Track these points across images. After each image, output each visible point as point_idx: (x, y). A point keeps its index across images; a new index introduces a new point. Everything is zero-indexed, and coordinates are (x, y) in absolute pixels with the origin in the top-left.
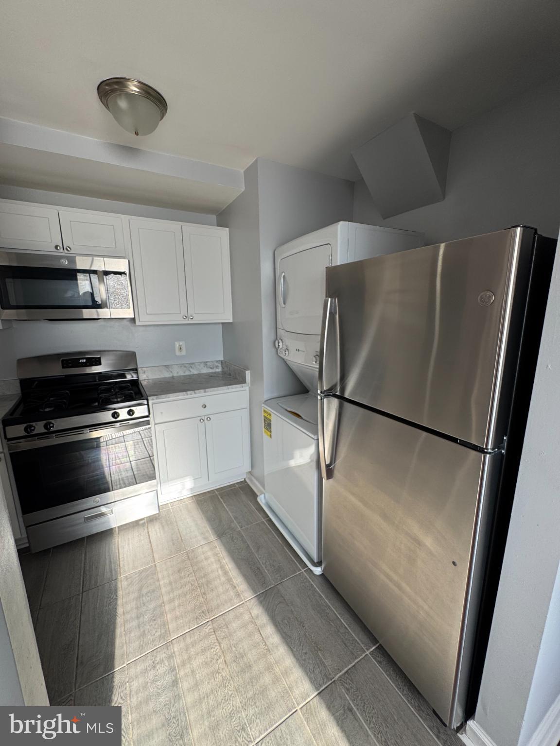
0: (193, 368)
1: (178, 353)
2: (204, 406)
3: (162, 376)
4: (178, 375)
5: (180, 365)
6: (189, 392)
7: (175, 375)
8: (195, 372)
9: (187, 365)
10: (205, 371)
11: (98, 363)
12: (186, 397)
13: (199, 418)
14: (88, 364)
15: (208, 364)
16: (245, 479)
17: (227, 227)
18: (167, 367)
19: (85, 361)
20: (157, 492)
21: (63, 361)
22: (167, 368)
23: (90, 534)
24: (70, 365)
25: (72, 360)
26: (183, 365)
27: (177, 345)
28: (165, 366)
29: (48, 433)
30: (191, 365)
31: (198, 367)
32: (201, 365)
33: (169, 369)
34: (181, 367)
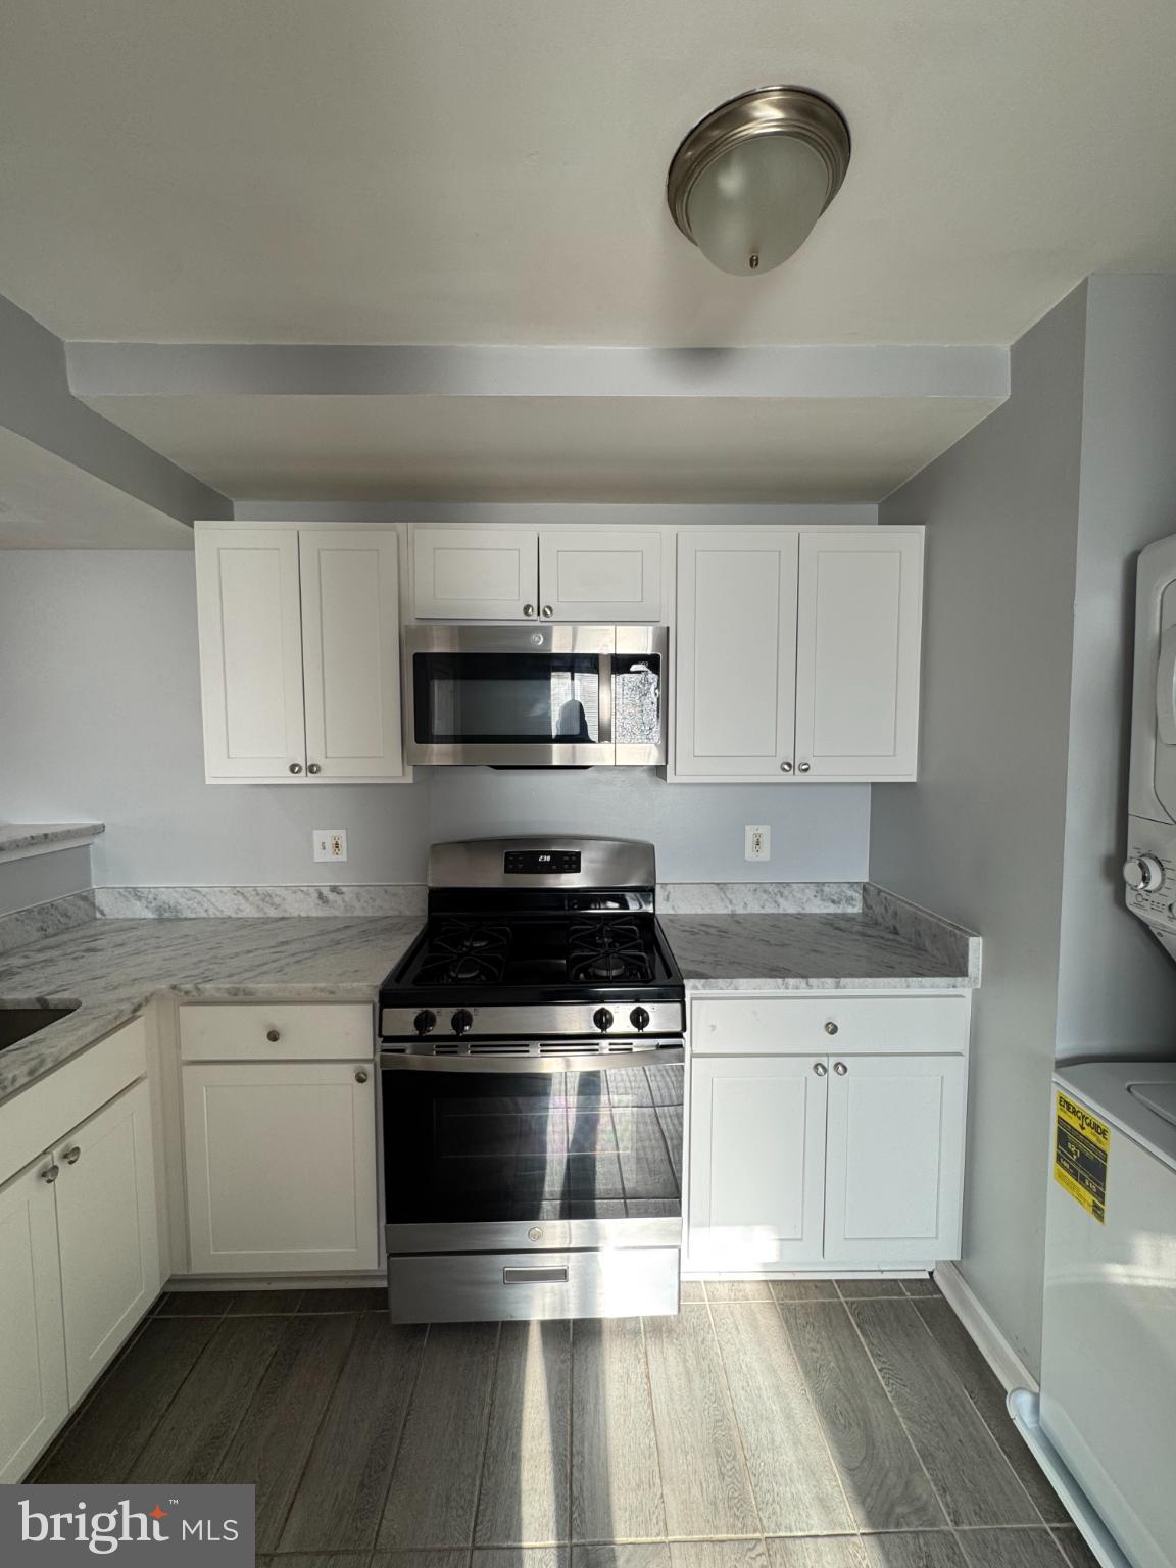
0: (786, 899)
1: (750, 854)
2: (833, 1029)
3: (708, 911)
4: (745, 912)
5: (754, 886)
6: (791, 981)
7: (740, 910)
8: (789, 907)
9: (770, 889)
10: (819, 907)
11: (573, 866)
12: (782, 992)
13: (814, 1060)
14: (554, 867)
15: (826, 889)
16: (931, 1274)
17: (922, 524)
18: (721, 886)
19: (548, 858)
20: (680, 1251)
21: (507, 854)
22: (721, 889)
23: (510, 1319)
24: (520, 866)
25: (527, 854)
26: (759, 887)
27: (750, 831)
28: (718, 884)
29: (458, 1039)
30: (782, 890)
31: (800, 896)
32: (808, 891)
33: (725, 893)
34: (756, 890)
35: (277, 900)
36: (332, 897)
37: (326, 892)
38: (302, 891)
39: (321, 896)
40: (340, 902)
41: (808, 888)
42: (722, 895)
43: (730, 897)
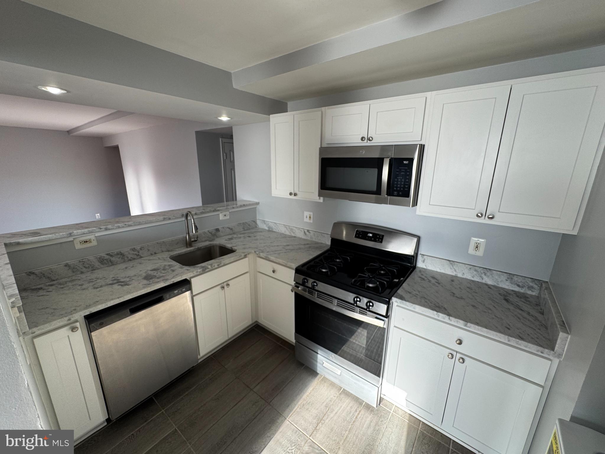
0: (488, 276)
1: (471, 251)
2: (459, 342)
3: (443, 271)
4: (463, 277)
6: (441, 315)
7: (460, 275)
8: (489, 281)
9: (479, 270)
13: (449, 351)
14: (373, 239)
15: (515, 278)
19: (371, 235)
21: (357, 231)
22: (451, 264)
24: (360, 236)
25: (364, 232)
26: (473, 268)
27: (474, 240)
28: (450, 261)
29: (314, 290)
30: (486, 272)
31: (497, 277)
32: (502, 276)
33: (453, 266)
34: (470, 269)
35: (294, 231)
36: (307, 233)
37: (306, 231)
38: (300, 230)
39: (304, 232)
40: (309, 236)
41: (503, 275)
42: (451, 266)
43: (455, 268)
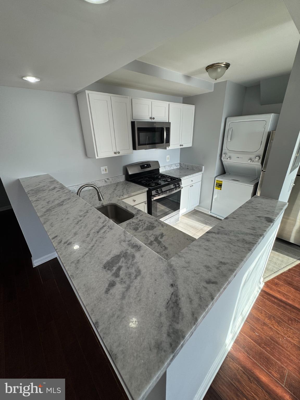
2: (192, 181)
7: (167, 170)
10: (175, 168)
11: (150, 166)
12: (188, 177)
16: (195, 209)
17: (194, 105)
19: (146, 166)
21: (141, 166)
24: (143, 168)
27: (167, 156)
30: (171, 166)
32: (174, 165)
34: (168, 166)
36: (107, 181)
37: (106, 180)
38: (102, 181)
39: (105, 181)
40: (109, 181)
